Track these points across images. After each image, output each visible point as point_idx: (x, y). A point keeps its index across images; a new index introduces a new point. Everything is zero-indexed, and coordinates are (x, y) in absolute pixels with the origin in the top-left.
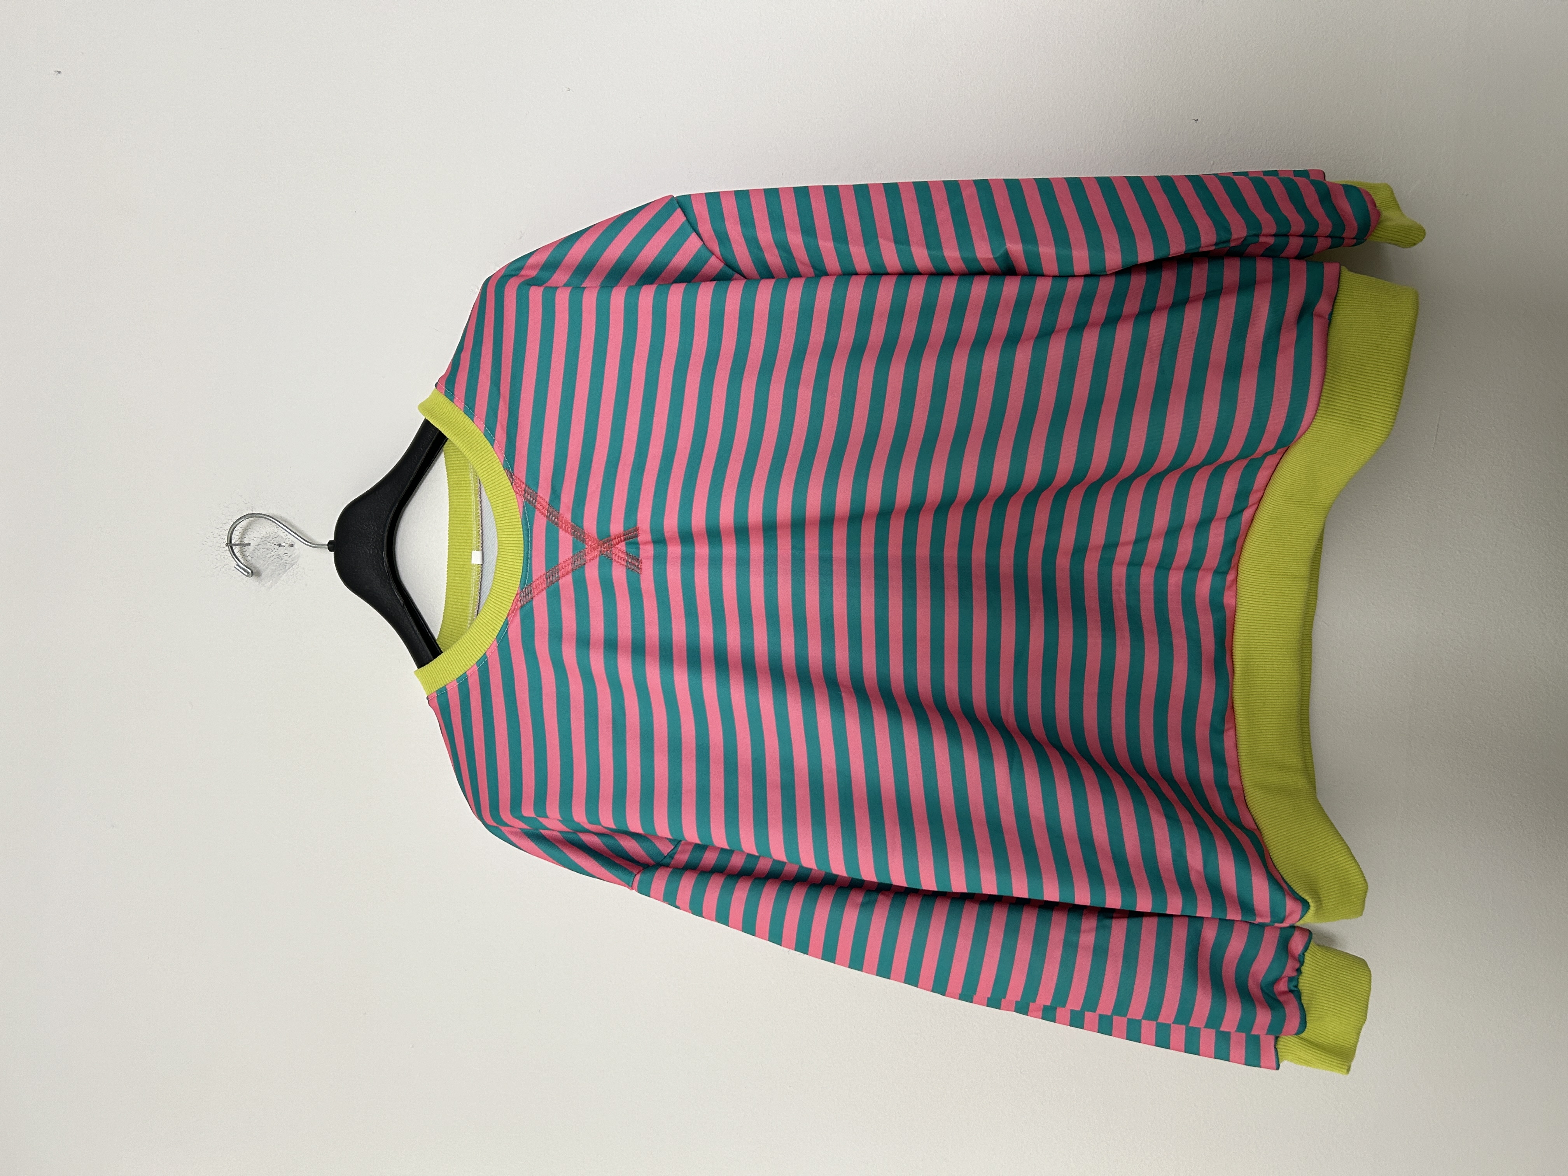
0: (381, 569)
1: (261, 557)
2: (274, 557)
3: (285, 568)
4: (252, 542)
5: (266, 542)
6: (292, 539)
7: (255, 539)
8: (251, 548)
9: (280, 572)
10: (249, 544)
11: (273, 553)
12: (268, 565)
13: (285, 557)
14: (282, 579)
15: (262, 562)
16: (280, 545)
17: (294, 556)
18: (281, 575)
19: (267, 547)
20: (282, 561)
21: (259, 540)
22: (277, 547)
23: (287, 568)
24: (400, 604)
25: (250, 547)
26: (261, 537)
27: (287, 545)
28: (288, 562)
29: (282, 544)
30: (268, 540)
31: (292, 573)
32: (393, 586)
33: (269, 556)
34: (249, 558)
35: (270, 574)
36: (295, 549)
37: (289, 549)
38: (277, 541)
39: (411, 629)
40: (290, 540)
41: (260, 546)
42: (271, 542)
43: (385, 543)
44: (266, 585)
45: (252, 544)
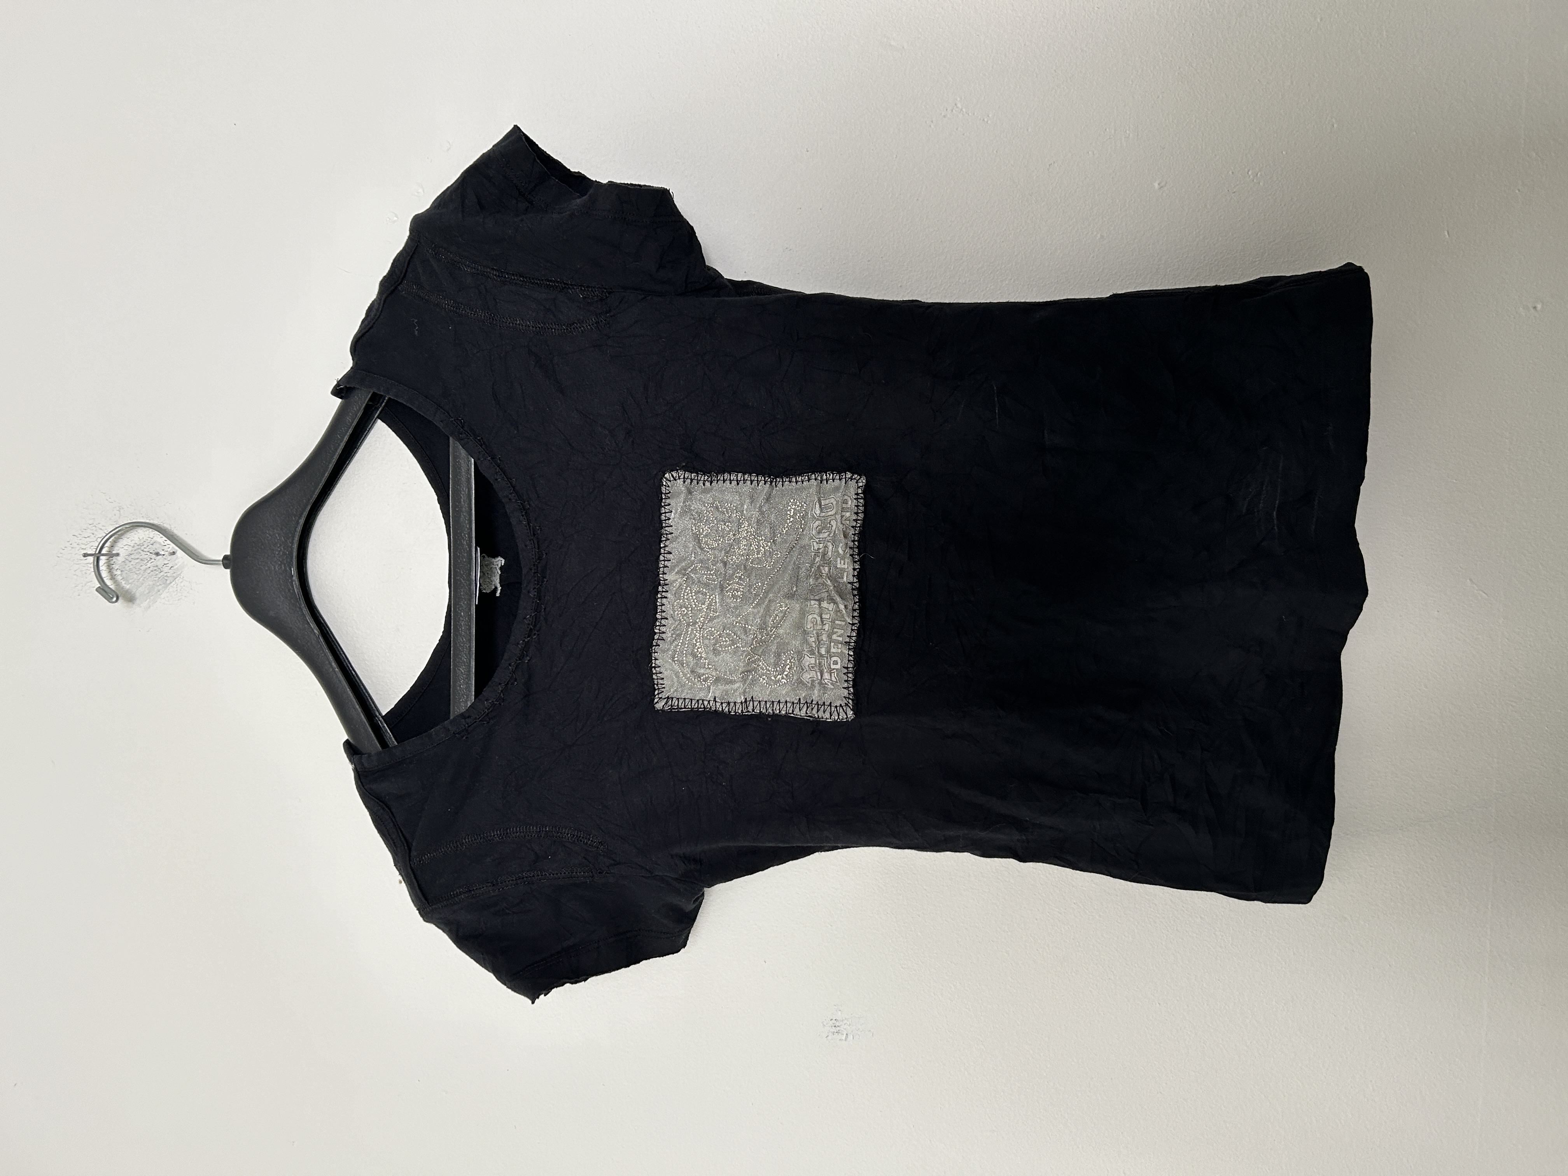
0: (289, 590)
1: (134, 570)
2: (151, 569)
3: (166, 582)
4: (121, 552)
5: (139, 550)
6: (172, 547)
7: (126, 548)
8: (120, 559)
9: (160, 587)
10: (118, 555)
11: (149, 565)
12: (143, 580)
13: (166, 569)
14: (162, 596)
15: (135, 576)
16: (157, 554)
17: (176, 567)
18: (161, 591)
19: (141, 557)
20: (162, 574)
21: (130, 548)
22: (154, 556)
23: (168, 582)
24: (315, 634)
25: (118, 558)
26: (132, 545)
27: (166, 553)
28: (169, 575)
29: (161, 553)
30: (142, 548)
31: (175, 589)
32: (306, 611)
33: (144, 567)
34: (119, 572)
35: (147, 591)
36: (177, 558)
37: (170, 558)
38: (152, 549)
39: (329, 666)
40: (171, 547)
41: (133, 556)
42: (145, 550)
43: (294, 557)
44: (142, 605)
45: (121, 555)
